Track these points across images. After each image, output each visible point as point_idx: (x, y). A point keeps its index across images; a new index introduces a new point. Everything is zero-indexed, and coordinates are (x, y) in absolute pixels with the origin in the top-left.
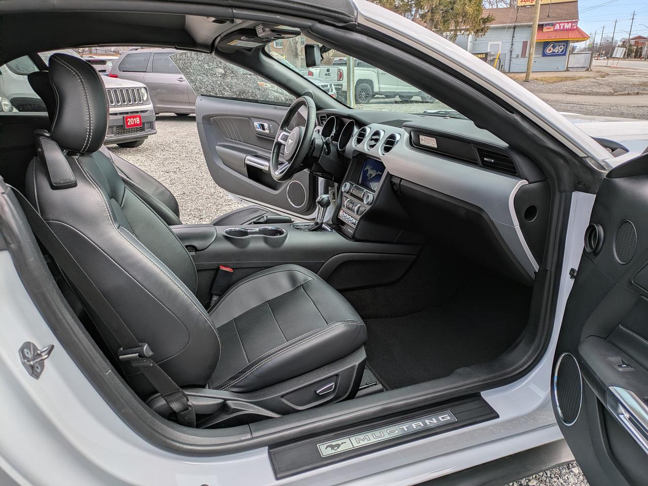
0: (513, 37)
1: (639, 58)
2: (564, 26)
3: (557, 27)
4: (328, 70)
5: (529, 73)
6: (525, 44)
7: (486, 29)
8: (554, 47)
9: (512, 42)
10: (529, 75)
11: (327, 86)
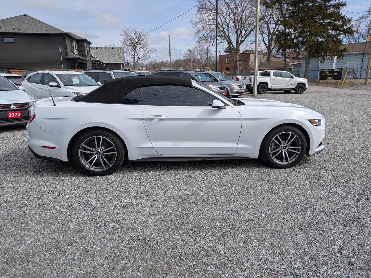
0: (363, 59)
4: (245, 78)
5: (367, 80)
7: (343, 55)
9: (362, 62)
10: (367, 81)
11: (241, 85)
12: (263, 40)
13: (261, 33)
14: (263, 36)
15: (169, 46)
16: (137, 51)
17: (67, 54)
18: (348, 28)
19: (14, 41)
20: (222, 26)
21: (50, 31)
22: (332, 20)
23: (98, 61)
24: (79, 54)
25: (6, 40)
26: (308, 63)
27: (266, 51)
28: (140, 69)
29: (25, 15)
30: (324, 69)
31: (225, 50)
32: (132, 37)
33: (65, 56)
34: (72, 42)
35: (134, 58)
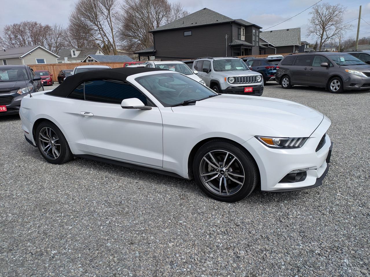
15: (358, 20)
16: (326, 29)
17: (232, 42)
19: (192, 34)
21: (220, 21)
23: (270, 45)
24: (246, 40)
25: (187, 33)
28: (328, 49)
29: (204, 9)
32: (323, 14)
33: (230, 43)
34: (239, 29)
35: (322, 37)
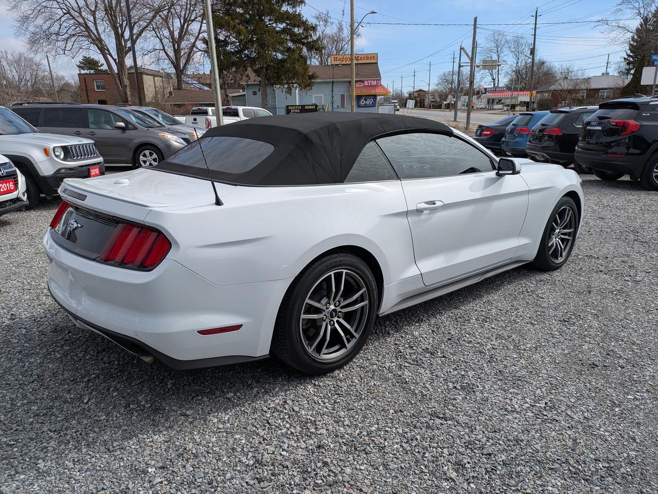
0: (332, 91)
1: (423, 108)
2: (371, 83)
3: (366, 83)
6: (343, 96)
7: (312, 84)
8: (366, 100)
9: (332, 95)
12: (164, 49)
13: (158, 37)
14: (162, 42)
18: (314, 41)
20: (80, 13)
22: (288, 25)
26: (265, 94)
27: (172, 70)
30: (291, 106)
31: (78, 63)
